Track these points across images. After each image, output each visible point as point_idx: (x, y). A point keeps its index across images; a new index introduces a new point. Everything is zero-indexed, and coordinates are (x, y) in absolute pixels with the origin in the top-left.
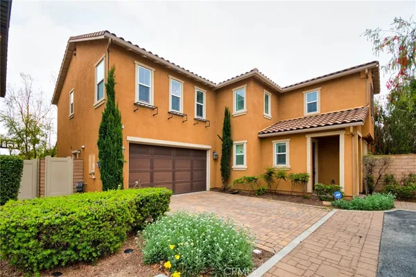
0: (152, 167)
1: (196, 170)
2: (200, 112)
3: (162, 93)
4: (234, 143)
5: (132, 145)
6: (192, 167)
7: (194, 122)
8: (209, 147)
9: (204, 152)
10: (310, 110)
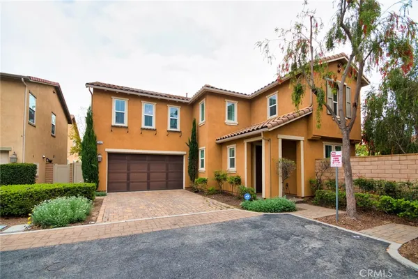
0: (128, 169)
1: (172, 172)
2: (174, 125)
3: (134, 116)
4: (200, 149)
5: (110, 154)
6: (167, 169)
7: (167, 133)
8: (185, 153)
9: (181, 157)
10: (271, 114)
